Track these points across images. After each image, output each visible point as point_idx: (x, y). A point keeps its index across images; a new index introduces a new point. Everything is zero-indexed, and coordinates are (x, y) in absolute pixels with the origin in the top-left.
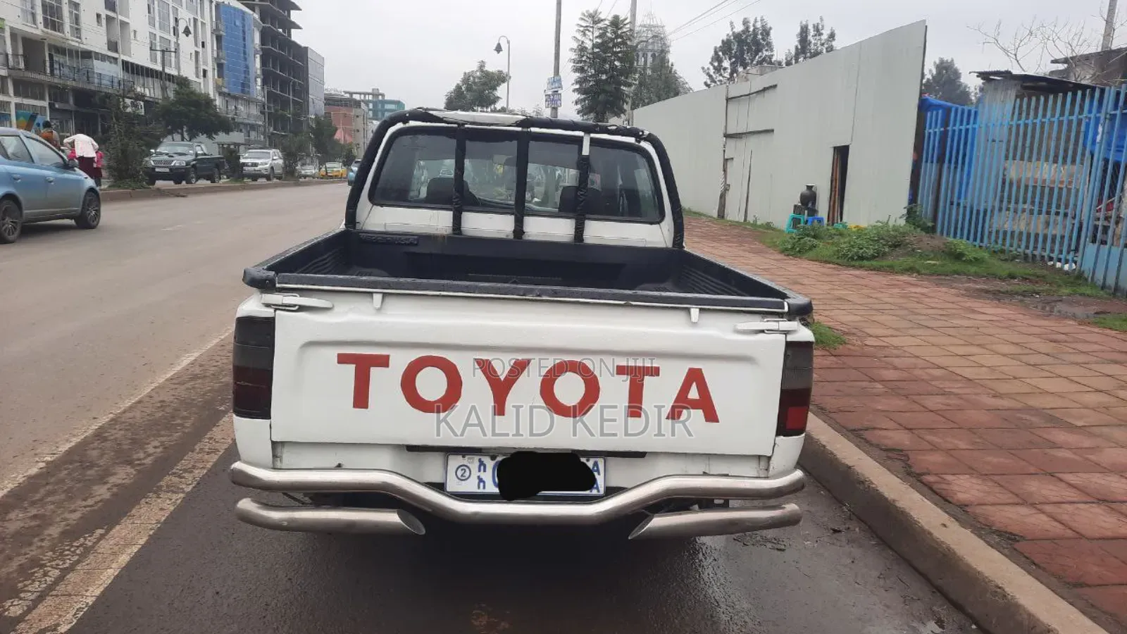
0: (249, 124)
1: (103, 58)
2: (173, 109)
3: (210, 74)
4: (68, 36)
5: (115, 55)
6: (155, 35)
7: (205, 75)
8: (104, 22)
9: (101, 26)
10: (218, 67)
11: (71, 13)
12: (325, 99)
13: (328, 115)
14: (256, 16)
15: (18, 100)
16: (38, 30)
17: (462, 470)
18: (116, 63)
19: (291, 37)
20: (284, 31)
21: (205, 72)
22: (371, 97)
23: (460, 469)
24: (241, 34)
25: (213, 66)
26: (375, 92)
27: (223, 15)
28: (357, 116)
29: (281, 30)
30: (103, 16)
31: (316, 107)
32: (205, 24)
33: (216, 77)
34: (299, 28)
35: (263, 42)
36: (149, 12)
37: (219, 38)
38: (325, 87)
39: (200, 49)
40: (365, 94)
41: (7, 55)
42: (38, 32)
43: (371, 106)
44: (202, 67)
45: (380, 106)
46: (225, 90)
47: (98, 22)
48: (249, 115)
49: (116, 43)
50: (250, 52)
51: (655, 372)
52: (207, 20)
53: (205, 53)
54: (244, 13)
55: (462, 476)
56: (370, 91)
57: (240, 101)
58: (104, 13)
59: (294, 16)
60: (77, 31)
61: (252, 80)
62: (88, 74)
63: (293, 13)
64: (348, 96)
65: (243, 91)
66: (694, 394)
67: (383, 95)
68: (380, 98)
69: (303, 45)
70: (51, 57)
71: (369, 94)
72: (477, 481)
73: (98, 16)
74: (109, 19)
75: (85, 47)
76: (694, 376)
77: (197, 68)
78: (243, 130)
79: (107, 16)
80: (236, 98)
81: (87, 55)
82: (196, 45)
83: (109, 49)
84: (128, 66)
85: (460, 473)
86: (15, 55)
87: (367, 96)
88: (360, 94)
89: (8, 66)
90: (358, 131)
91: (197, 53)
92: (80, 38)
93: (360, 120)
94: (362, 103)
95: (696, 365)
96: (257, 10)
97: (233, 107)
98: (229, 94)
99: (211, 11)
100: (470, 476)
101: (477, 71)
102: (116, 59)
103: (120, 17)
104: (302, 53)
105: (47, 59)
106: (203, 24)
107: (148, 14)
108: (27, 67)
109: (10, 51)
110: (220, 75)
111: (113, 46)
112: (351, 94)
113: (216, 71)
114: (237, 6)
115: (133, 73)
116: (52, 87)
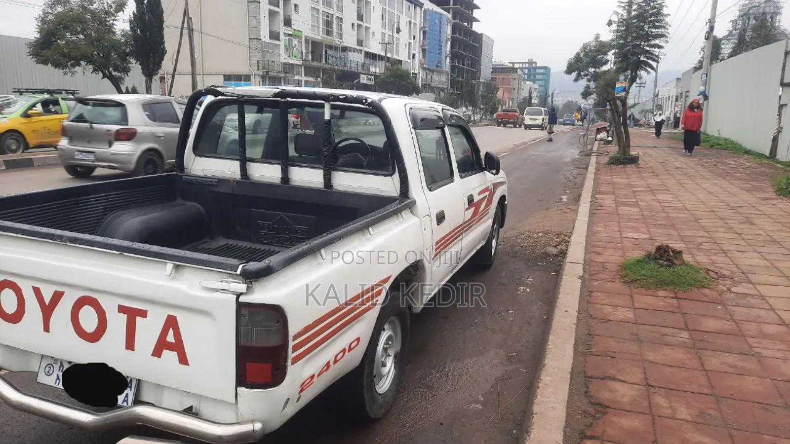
0: (440, 88)
1: (355, 50)
2: (387, 80)
3: (417, 57)
4: (335, 38)
5: (361, 48)
6: (385, 33)
7: (413, 57)
8: (356, 28)
9: (354, 31)
10: (423, 52)
11: (337, 24)
12: (492, 69)
13: (493, 79)
14: (450, 16)
15: (306, 78)
16: (319, 35)
17: (49, 367)
18: (361, 53)
19: (472, 28)
20: (468, 24)
21: (414, 55)
22: (527, 65)
23: (48, 367)
24: (438, 29)
25: (419, 51)
26: (531, 61)
27: (428, 18)
28: (515, 79)
29: (466, 24)
30: (356, 25)
31: (485, 73)
32: (416, 24)
33: (421, 58)
34: (478, 21)
35: (453, 32)
36: (382, 20)
37: (424, 32)
38: (493, 60)
39: (412, 41)
40: (523, 63)
41: (302, 53)
42: (319, 38)
43: (526, 71)
44: (412, 52)
45: (533, 71)
46: (425, 66)
47: (352, 28)
48: (440, 82)
49: (362, 41)
50: (444, 39)
51: (143, 314)
52: (418, 22)
53: (415, 43)
54: (441, 14)
55: (48, 372)
56: (527, 61)
57: (435, 73)
58: (356, 22)
59: (476, 13)
60: (341, 36)
61: (443, 58)
62: (344, 60)
63: (475, 11)
64: (511, 65)
65: (437, 66)
66: (170, 338)
67: (535, 63)
68: (534, 65)
69: (480, 32)
70: (326, 51)
71: (526, 63)
72: (56, 378)
73: (353, 24)
74: (359, 26)
75: (344, 44)
76: (171, 322)
77: (409, 53)
78: (436, 92)
79: (358, 24)
80: (432, 71)
81: (345, 49)
82: (410, 38)
83: (358, 45)
84: (368, 55)
85: (47, 369)
86: (307, 52)
87: (524, 64)
88: (520, 63)
89: (302, 58)
90: (514, 89)
91: (410, 43)
92: (341, 39)
93: (516, 82)
94: (518, 70)
95: (173, 313)
96: (451, 11)
97: (430, 77)
98: (428, 69)
99: (421, 15)
100: (52, 373)
101: (593, 41)
102: (361, 50)
103: (365, 24)
104: (478, 37)
105: (324, 53)
106: (415, 24)
107: (381, 21)
108: (313, 59)
109: (304, 50)
110: (424, 56)
111: (360, 43)
112: (513, 63)
113: (421, 54)
114: (437, 11)
115: (370, 59)
116: (325, 71)
